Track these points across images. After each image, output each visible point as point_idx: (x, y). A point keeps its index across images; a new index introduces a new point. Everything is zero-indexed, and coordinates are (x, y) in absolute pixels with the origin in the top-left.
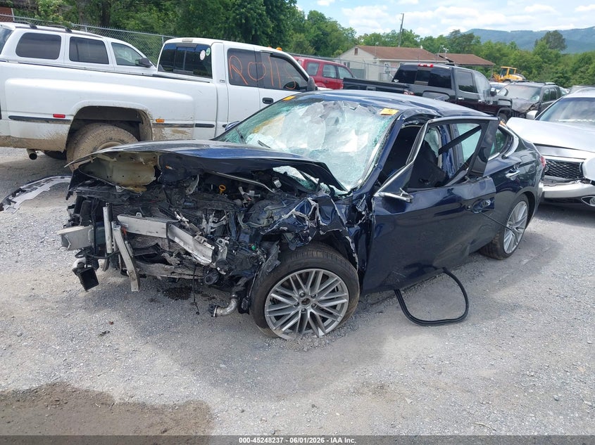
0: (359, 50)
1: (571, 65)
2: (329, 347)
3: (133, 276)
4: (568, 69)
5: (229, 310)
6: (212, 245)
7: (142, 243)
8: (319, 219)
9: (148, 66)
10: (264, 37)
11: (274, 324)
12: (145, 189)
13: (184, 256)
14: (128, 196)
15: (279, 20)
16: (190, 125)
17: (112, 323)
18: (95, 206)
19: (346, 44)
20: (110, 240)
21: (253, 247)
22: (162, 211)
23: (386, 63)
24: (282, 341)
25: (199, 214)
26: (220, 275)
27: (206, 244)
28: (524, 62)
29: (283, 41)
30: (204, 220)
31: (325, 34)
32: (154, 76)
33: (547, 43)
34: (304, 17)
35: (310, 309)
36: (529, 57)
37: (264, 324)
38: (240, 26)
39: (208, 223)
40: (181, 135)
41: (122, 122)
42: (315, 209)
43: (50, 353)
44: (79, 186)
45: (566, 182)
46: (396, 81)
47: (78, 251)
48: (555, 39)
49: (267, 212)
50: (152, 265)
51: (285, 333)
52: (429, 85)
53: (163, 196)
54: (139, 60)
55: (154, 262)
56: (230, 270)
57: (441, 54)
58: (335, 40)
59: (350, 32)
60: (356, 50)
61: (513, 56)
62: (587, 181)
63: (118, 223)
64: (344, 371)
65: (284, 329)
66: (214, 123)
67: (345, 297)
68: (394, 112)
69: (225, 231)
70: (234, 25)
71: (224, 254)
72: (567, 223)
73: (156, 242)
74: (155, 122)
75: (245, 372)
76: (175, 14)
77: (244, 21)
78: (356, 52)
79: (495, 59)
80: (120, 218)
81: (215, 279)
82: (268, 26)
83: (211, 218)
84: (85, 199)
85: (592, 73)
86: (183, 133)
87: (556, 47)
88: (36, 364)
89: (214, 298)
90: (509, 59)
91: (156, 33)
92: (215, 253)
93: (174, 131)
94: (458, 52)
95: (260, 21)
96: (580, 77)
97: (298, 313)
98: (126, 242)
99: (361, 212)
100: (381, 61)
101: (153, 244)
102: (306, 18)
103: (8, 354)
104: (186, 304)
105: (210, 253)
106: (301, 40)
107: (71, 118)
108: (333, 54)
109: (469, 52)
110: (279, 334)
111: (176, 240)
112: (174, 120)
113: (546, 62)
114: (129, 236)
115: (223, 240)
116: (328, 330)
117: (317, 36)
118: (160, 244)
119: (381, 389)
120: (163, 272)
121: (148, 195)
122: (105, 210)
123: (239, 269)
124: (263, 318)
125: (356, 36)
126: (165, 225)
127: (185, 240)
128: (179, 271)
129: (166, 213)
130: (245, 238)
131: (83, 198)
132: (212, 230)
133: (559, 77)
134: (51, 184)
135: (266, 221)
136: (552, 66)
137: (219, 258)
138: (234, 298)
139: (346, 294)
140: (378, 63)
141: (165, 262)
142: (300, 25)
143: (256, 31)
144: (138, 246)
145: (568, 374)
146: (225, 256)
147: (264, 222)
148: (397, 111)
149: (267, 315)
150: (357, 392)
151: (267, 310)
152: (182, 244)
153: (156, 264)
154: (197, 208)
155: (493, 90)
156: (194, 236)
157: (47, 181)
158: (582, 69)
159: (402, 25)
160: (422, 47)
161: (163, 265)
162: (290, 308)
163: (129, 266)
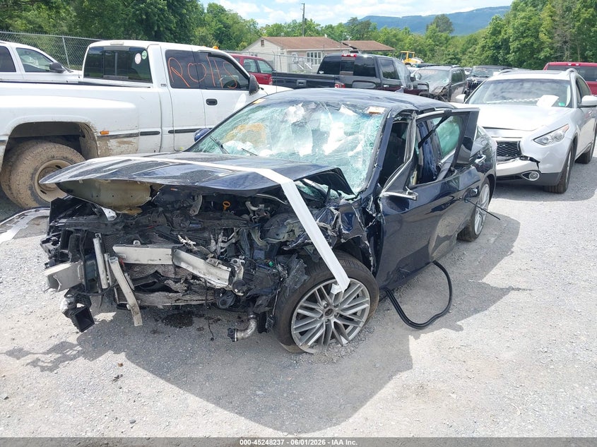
0: (265, 42)
1: (461, 46)
2: (354, 354)
3: (135, 310)
4: (458, 50)
5: (249, 332)
6: (228, 266)
7: (141, 272)
8: (342, 227)
9: (60, 72)
10: (168, 33)
11: (300, 340)
12: (140, 211)
13: (192, 281)
14: (123, 224)
15: (181, 15)
16: (136, 134)
17: (122, 365)
18: (82, 238)
19: (249, 36)
20: (105, 273)
21: (271, 263)
22: (161, 236)
23: (293, 53)
24: (308, 356)
25: (206, 235)
26: (237, 296)
27: (220, 266)
28: (418, 46)
29: (188, 37)
30: (212, 241)
31: (227, 27)
32: (80, 83)
33: (437, 27)
34: (203, 10)
35: (333, 320)
36: (422, 41)
37: (290, 341)
38: (141, 22)
39: (217, 243)
40: (127, 145)
41: (58, 136)
42: (337, 218)
43: (65, 412)
44: (60, 219)
45: (506, 160)
46: (321, 72)
47: (66, 291)
48: (444, 23)
49: (288, 226)
50: (152, 295)
51: (312, 347)
52: (354, 74)
53: (162, 220)
54: (50, 66)
55: (153, 291)
56: (249, 290)
57: (344, 42)
58: (238, 33)
59: (251, 23)
60: (262, 41)
61: (407, 41)
62: (526, 158)
63: (113, 254)
64: (380, 377)
65: (309, 344)
66: (159, 130)
67: (367, 302)
68: (381, 110)
69: (237, 250)
70: (135, 21)
71: (240, 275)
72: (510, 199)
73: (156, 269)
74: (100, 135)
75: (285, 395)
76: (68, 13)
77: (144, 17)
78: (262, 44)
79: (392, 45)
80: (116, 249)
81: (230, 301)
82: (171, 22)
83: (221, 238)
84: (72, 232)
85: (479, 53)
86: (129, 143)
87: (445, 30)
88: (54, 427)
89: (219, 320)
90: (405, 43)
91: (46, 33)
92: (233, 274)
93: (120, 143)
94: (358, 39)
95: (162, 16)
96: (469, 57)
97: (323, 324)
98: (126, 274)
99: (371, 215)
100: (288, 52)
101: (152, 272)
102: (206, 11)
103: (15, 421)
104: (192, 330)
105: (227, 276)
106: (203, 34)
107: (6, 138)
108: (238, 47)
109: (368, 39)
110: (305, 349)
111: (183, 265)
112: (119, 130)
113: (437, 45)
114: (127, 267)
115: (238, 260)
116: (350, 338)
117: (219, 29)
118: (160, 271)
119: (421, 390)
120: (166, 300)
121: (144, 220)
122: (96, 243)
123: (258, 288)
124: (288, 335)
125: (259, 27)
126: (170, 251)
127: (195, 265)
128: (188, 297)
129: (167, 238)
130: (260, 255)
131: (69, 231)
132: (223, 250)
133: (451, 59)
134: (26, 220)
135: (286, 235)
136: (443, 48)
137: (235, 279)
138: (253, 318)
139: (368, 299)
140: (285, 54)
141: (168, 289)
142: (200, 18)
143: (159, 27)
144: (137, 276)
145: (574, 344)
146: (241, 276)
147: (283, 236)
148: (384, 109)
149: (294, 332)
150: (402, 397)
151: (294, 327)
152: (190, 269)
153: (157, 293)
154: (204, 229)
155: (412, 75)
156: (205, 259)
157: (20, 216)
158: (470, 50)
159: (303, 15)
160: (326, 36)
161: (166, 294)
162: (315, 321)
163: (131, 299)
